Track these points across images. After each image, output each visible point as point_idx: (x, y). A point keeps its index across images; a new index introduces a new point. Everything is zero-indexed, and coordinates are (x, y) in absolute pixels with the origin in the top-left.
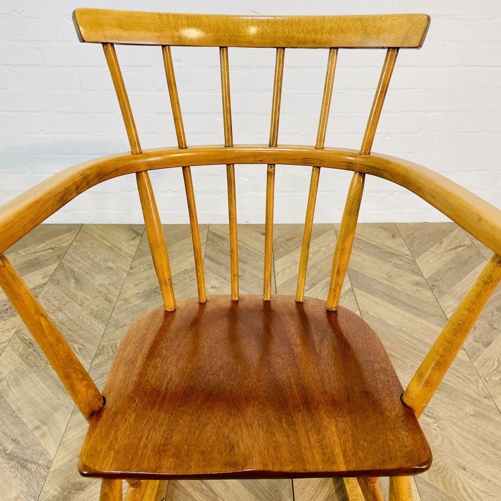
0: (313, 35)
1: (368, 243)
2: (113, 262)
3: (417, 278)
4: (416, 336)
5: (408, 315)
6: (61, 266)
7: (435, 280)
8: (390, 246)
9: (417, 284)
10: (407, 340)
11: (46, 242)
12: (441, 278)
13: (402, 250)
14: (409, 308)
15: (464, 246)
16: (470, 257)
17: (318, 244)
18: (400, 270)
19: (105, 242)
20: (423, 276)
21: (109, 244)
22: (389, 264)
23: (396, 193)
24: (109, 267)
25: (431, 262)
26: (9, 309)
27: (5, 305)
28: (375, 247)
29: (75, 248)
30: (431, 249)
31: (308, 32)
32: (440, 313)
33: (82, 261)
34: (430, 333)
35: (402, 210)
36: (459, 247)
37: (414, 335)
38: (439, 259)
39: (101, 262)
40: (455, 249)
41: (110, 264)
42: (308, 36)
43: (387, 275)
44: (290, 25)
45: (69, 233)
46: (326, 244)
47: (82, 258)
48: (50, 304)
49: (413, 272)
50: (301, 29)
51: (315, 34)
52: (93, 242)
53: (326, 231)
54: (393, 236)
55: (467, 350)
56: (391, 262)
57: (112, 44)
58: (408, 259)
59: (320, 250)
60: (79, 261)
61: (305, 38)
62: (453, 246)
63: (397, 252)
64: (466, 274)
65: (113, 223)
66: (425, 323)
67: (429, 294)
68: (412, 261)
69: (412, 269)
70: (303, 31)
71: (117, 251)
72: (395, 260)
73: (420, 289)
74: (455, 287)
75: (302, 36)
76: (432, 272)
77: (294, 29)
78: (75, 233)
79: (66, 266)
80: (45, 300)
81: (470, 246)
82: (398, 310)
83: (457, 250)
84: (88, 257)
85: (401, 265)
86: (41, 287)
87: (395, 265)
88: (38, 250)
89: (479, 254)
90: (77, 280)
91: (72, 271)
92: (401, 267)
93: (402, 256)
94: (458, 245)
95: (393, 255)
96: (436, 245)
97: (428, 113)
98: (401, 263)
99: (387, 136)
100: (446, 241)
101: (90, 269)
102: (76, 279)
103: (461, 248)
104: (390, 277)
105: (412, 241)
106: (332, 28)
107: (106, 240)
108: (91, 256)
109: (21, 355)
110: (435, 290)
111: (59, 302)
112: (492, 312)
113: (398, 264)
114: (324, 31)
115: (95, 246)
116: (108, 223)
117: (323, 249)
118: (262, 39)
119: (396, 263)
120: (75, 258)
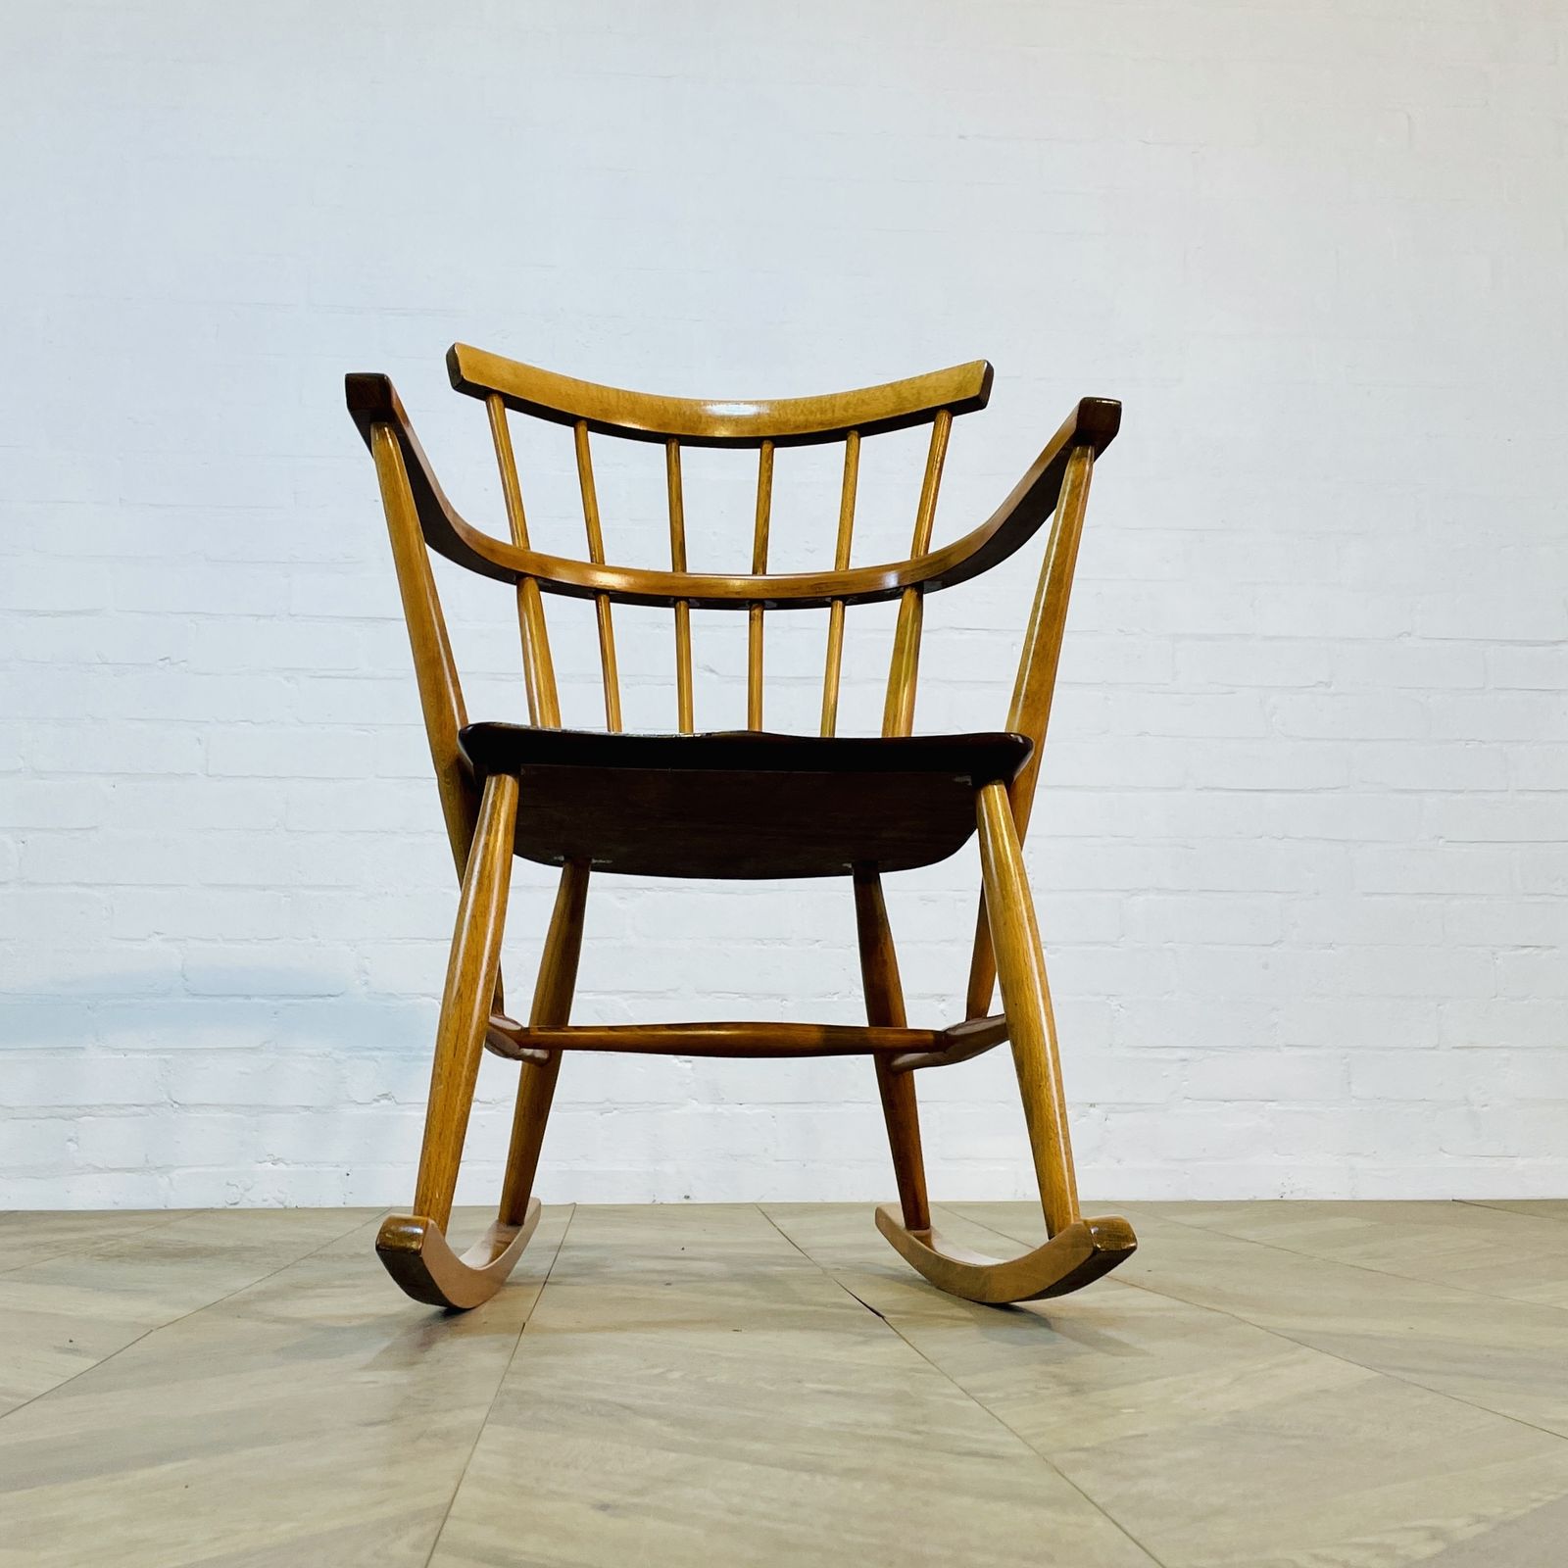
0: (818, 416)
31: (811, 412)
42: (811, 418)
44: (782, 408)
50: (799, 411)
51: (821, 414)
61: (807, 421)
70: (802, 411)
75: (802, 418)
97: (1133, 895)
106: (848, 403)
114: (836, 408)
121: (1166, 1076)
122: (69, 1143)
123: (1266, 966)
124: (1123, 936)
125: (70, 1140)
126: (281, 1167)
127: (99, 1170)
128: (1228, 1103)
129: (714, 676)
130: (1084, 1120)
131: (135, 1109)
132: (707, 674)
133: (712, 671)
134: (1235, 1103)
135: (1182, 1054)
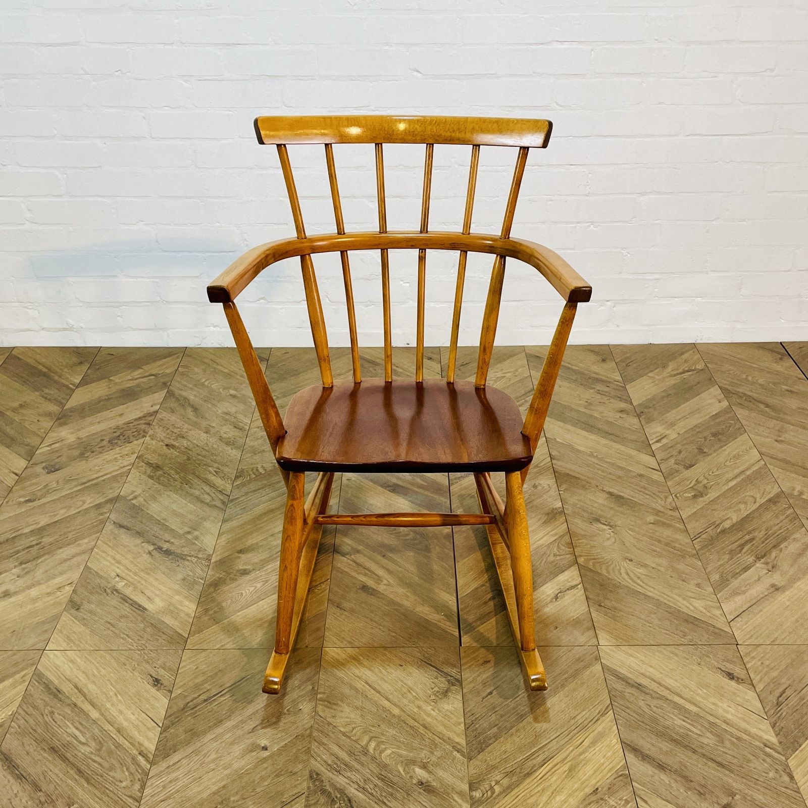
0: (457, 134)
1: (569, 368)
2: (236, 390)
3: (623, 405)
4: (608, 460)
5: (604, 441)
6: (170, 394)
7: (646, 407)
8: (597, 371)
9: (622, 411)
10: (597, 464)
11: (143, 367)
12: (654, 405)
13: (612, 376)
14: (606, 434)
15: (693, 370)
16: (698, 383)
17: (502, 370)
18: (604, 397)
19: (220, 368)
20: (631, 403)
21: (226, 371)
22: (592, 391)
23: (608, 303)
24: (231, 395)
25: (645, 389)
26: (121, 437)
27: (114, 432)
28: (576, 372)
29: (183, 374)
30: (650, 375)
32: (643, 438)
33: (195, 388)
34: (625, 457)
35: (618, 326)
36: (688, 371)
37: (606, 460)
38: (658, 384)
39: (221, 390)
40: (681, 373)
41: (233, 392)
42: (453, 135)
43: (587, 402)
44: (438, 125)
45: (171, 358)
46: (513, 370)
47: (195, 385)
48: (168, 431)
49: (621, 399)
50: (447, 129)
51: (459, 132)
52: (204, 367)
53: (515, 355)
54: (604, 360)
55: (663, 471)
56: (594, 388)
57: (285, 145)
58: (617, 385)
59: (504, 376)
60: (192, 389)
62: (681, 370)
63: (604, 378)
64: (687, 400)
65: (226, 346)
66: (623, 448)
67: (635, 421)
68: (622, 387)
69: (619, 396)
70: (449, 130)
71: (238, 377)
72: (599, 387)
73: (624, 416)
74: (668, 414)
75: (448, 134)
76: (645, 399)
77: (441, 128)
78: (178, 357)
79: (176, 394)
80: (161, 428)
81: (702, 370)
82: (593, 437)
83: (683, 375)
84: (203, 384)
85: (606, 392)
86: (152, 415)
87: (599, 392)
88: (136, 377)
89: (710, 379)
90: (195, 409)
91: (185, 399)
92: (607, 394)
93: (609, 382)
94: (686, 369)
95: (598, 380)
96: (657, 371)
98: (607, 389)
99: (592, 226)
100: (671, 366)
101: (208, 397)
102: (192, 407)
103: (690, 373)
104: (590, 404)
105: (627, 366)
106: (473, 128)
107: (221, 365)
108: (206, 383)
109: (150, 477)
110: (643, 417)
111: (179, 430)
112: (705, 438)
113: (602, 391)
114: (467, 131)
115: (208, 372)
116: (220, 346)
117: (508, 375)
118: (413, 136)
119: (600, 389)
120: (185, 386)
121: (647, 287)
122: (119, 318)
123: (708, 232)
124: (635, 217)
125: (119, 316)
126: (219, 329)
127: (134, 330)
128: (676, 299)
129: (419, 75)
130: (602, 308)
131: (147, 303)
132: (415, 73)
133: (418, 71)
134: (681, 299)
135: (657, 276)
